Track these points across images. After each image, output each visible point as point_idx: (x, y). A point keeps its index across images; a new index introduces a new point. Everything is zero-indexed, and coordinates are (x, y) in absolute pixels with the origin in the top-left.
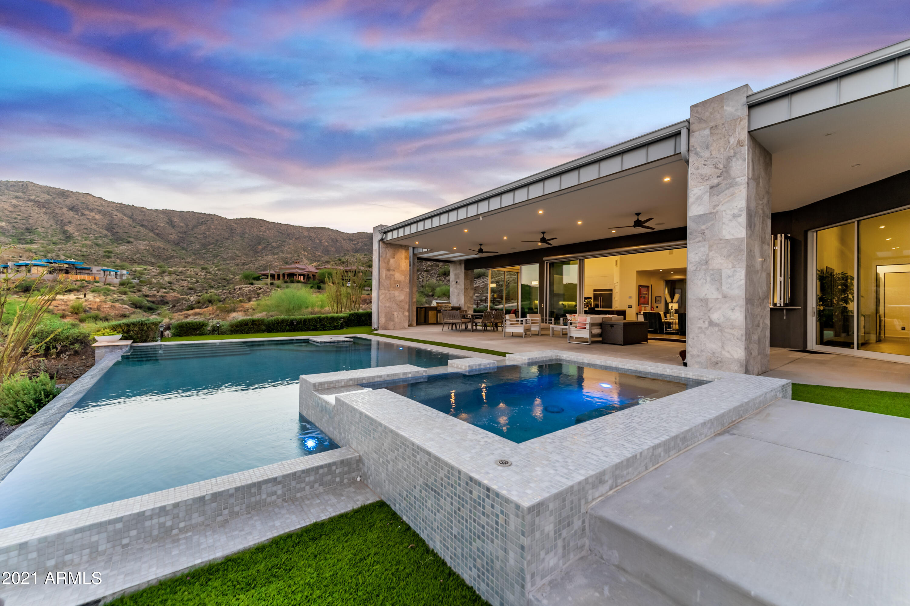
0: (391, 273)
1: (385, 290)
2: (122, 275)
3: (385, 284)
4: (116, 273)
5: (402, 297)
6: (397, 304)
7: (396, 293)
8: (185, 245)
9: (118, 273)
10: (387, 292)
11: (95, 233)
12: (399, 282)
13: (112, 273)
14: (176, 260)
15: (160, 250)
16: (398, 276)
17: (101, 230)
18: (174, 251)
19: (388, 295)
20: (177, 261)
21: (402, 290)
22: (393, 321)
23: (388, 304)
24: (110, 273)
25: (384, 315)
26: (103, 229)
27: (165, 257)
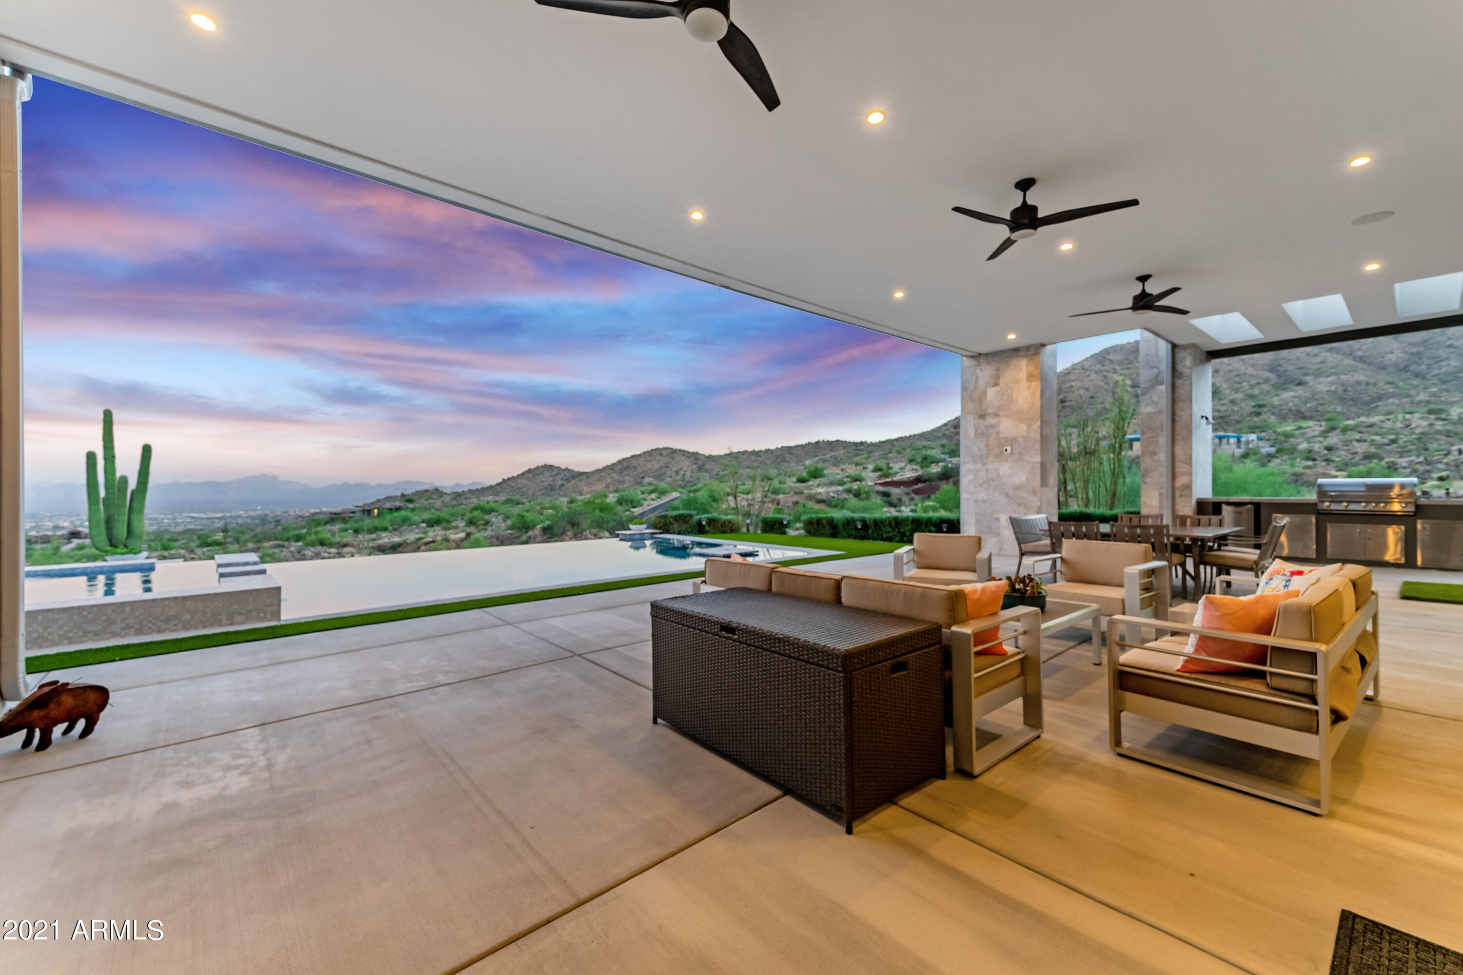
0: (990, 421)
1: (975, 462)
2: (1248, 442)
3: (975, 449)
4: (1239, 440)
5: (1021, 478)
6: (1007, 495)
7: (1005, 468)
8: (1423, 367)
9: (1243, 439)
10: (978, 466)
11: (1252, 378)
12: (1012, 441)
13: (1232, 441)
14: (1390, 401)
15: (1358, 388)
16: (1007, 427)
17: (1260, 373)
18: (1390, 383)
19: (982, 473)
20: (1393, 404)
21: (1020, 459)
22: (998, 535)
23: (982, 495)
24: (1228, 440)
25: (973, 520)
26: (1263, 370)
27: (1367, 399)
